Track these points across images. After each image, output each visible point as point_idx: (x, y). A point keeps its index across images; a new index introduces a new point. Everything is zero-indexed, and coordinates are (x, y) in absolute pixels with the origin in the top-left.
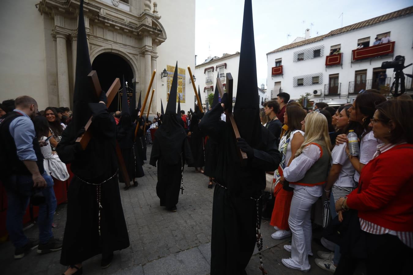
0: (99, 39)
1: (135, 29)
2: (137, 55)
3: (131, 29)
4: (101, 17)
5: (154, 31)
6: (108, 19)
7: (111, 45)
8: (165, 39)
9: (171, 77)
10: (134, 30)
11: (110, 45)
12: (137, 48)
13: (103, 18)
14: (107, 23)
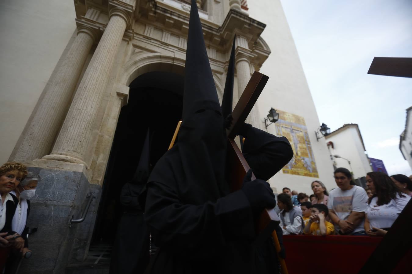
0: (152, 41)
1: (217, 32)
2: (221, 74)
3: (210, 31)
4: (159, 10)
5: (252, 23)
6: (171, 12)
7: (174, 52)
8: (269, 53)
9: (282, 127)
10: (214, 33)
11: (170, 52)
12: (220, 64)
13: (163, 10)
14: (170, 18)
